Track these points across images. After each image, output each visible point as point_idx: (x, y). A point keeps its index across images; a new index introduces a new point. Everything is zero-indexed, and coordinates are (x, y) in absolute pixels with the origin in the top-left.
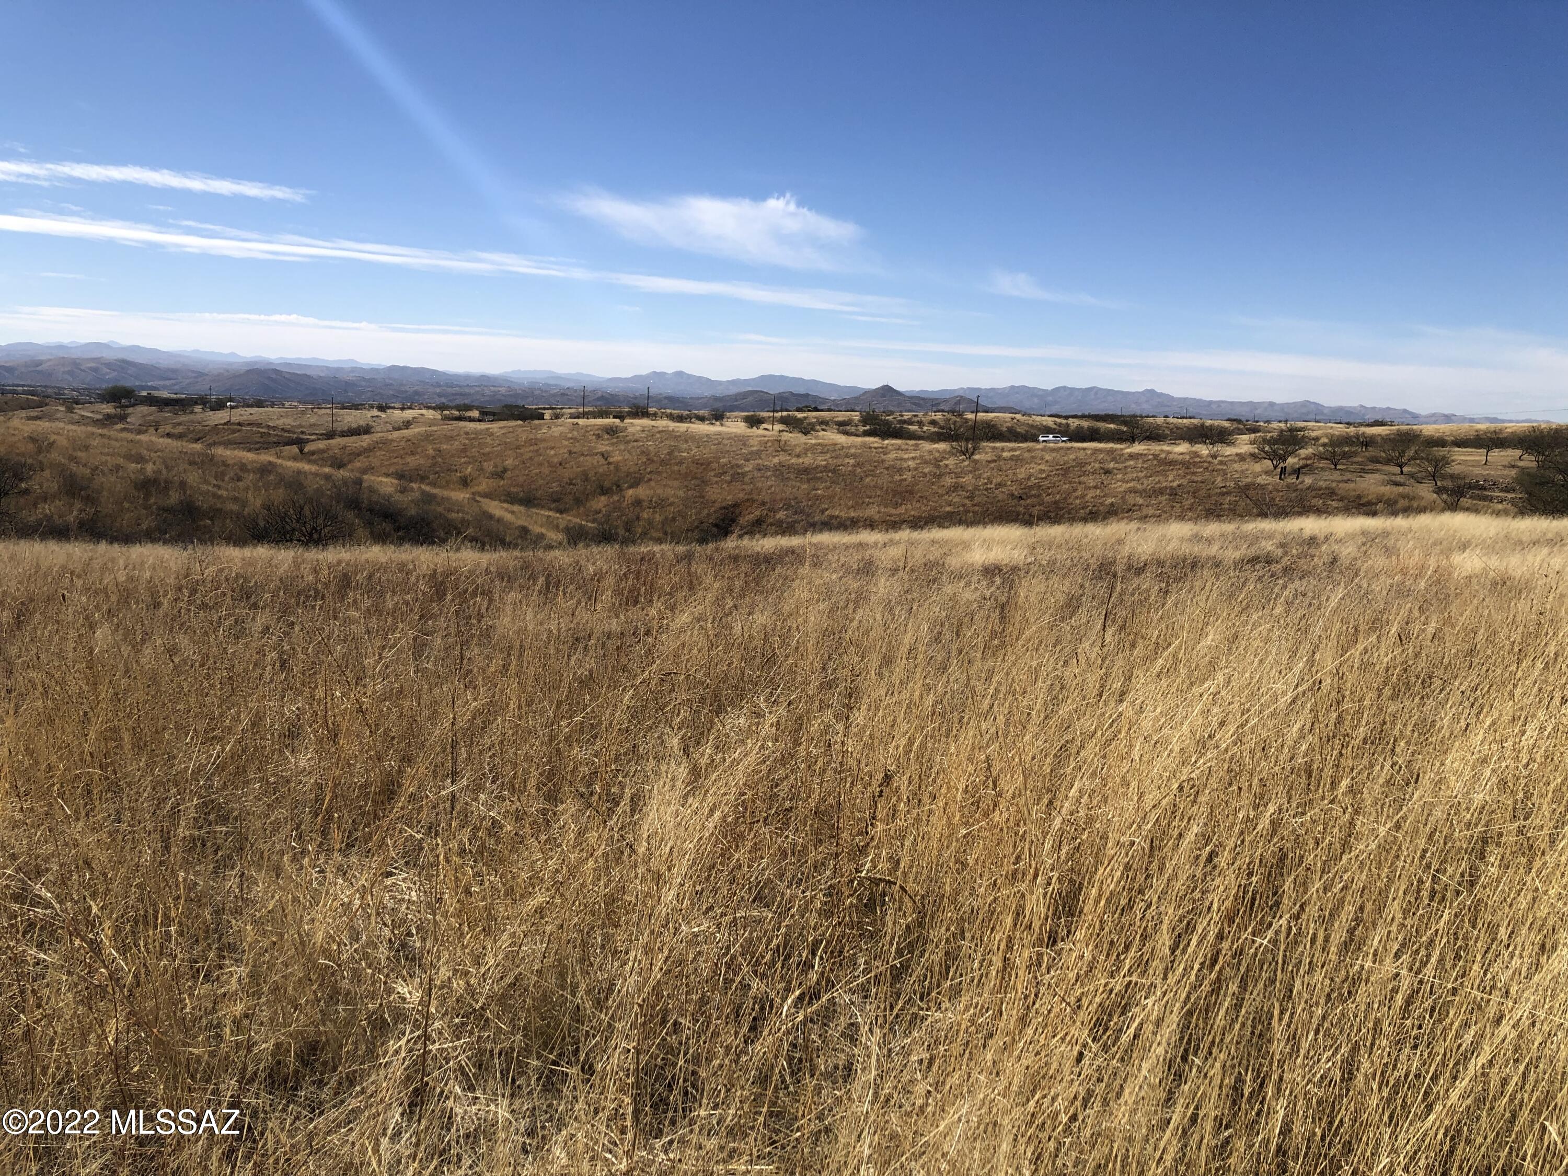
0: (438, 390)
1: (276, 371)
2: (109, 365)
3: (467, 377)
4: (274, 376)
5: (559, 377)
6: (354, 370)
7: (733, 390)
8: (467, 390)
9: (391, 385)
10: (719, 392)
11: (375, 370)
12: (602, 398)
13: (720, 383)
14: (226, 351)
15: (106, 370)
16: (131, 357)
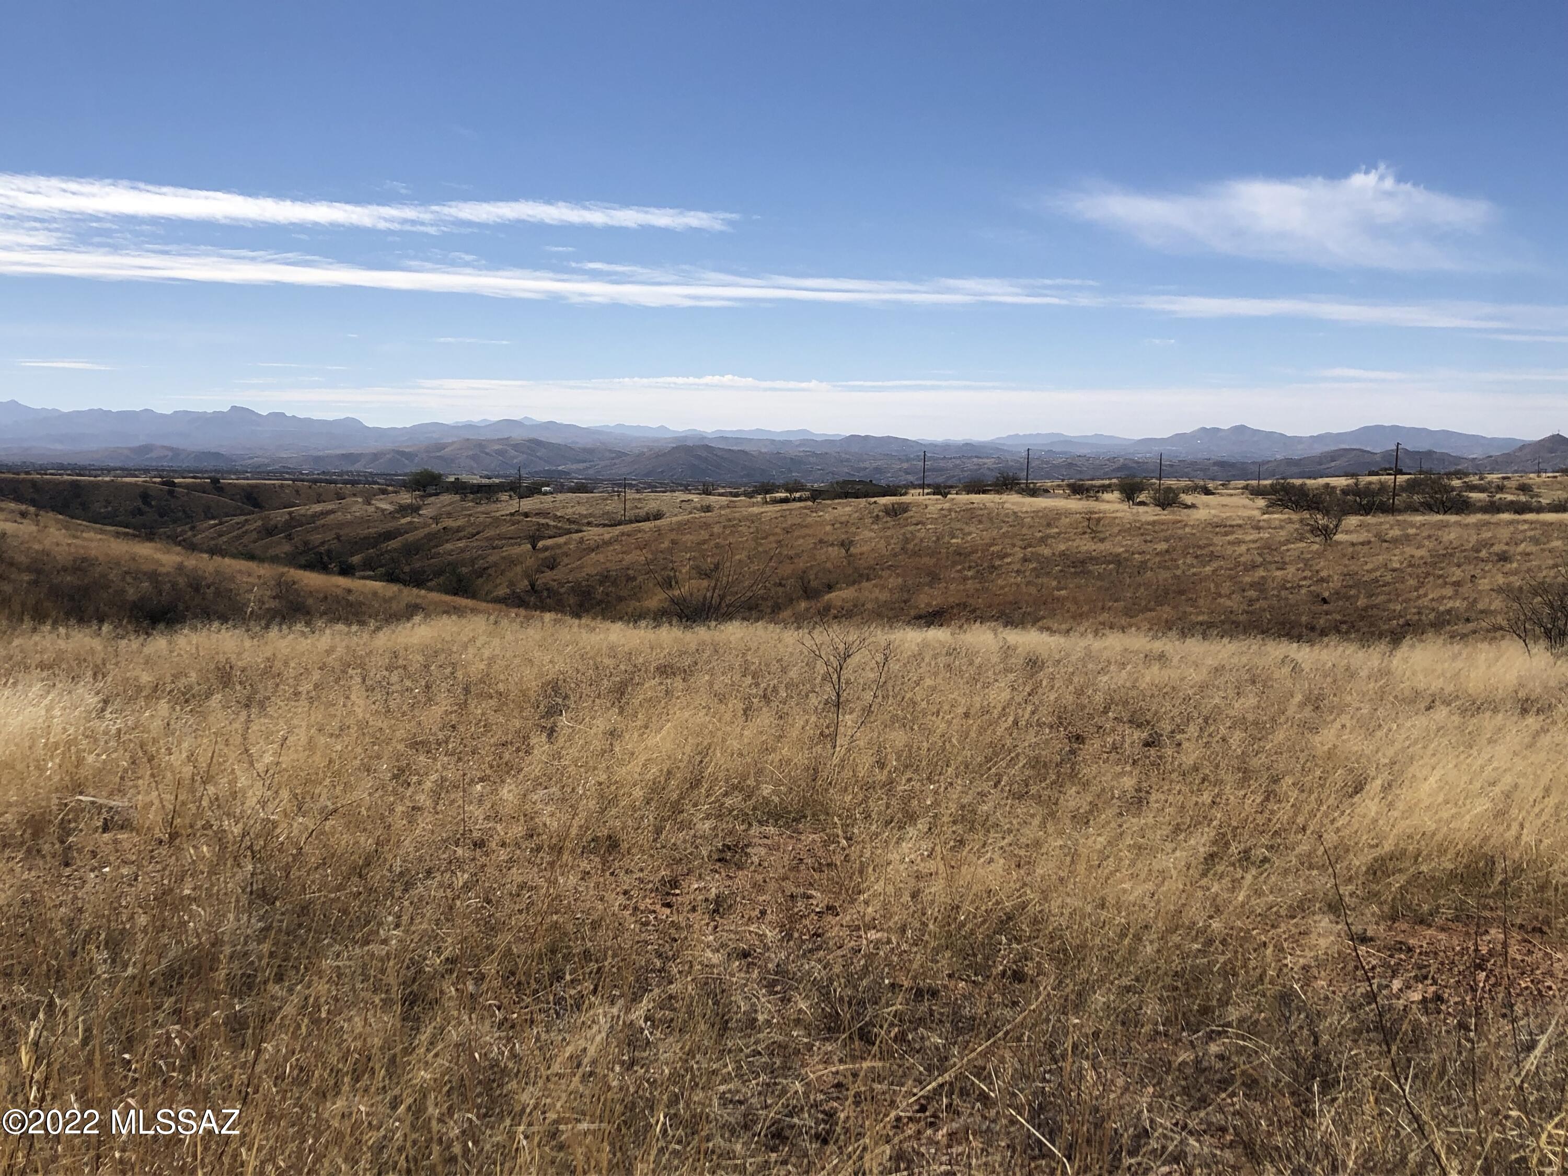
0: (905, 465)
1: (707, 448)
2: (516, 447)
3: (946, 446)
4: (704, 454)
5: (1068, 441)
6: (804, 442)
7: (1318, 450)
8: (942, 464)
9: (848, 460)
10: (1297, 453)
11: (830, 442)
12: (1123, 467)
13: (1299, 440)
14: (654, 425)
15: (513, 453)
16: (544, 437)
